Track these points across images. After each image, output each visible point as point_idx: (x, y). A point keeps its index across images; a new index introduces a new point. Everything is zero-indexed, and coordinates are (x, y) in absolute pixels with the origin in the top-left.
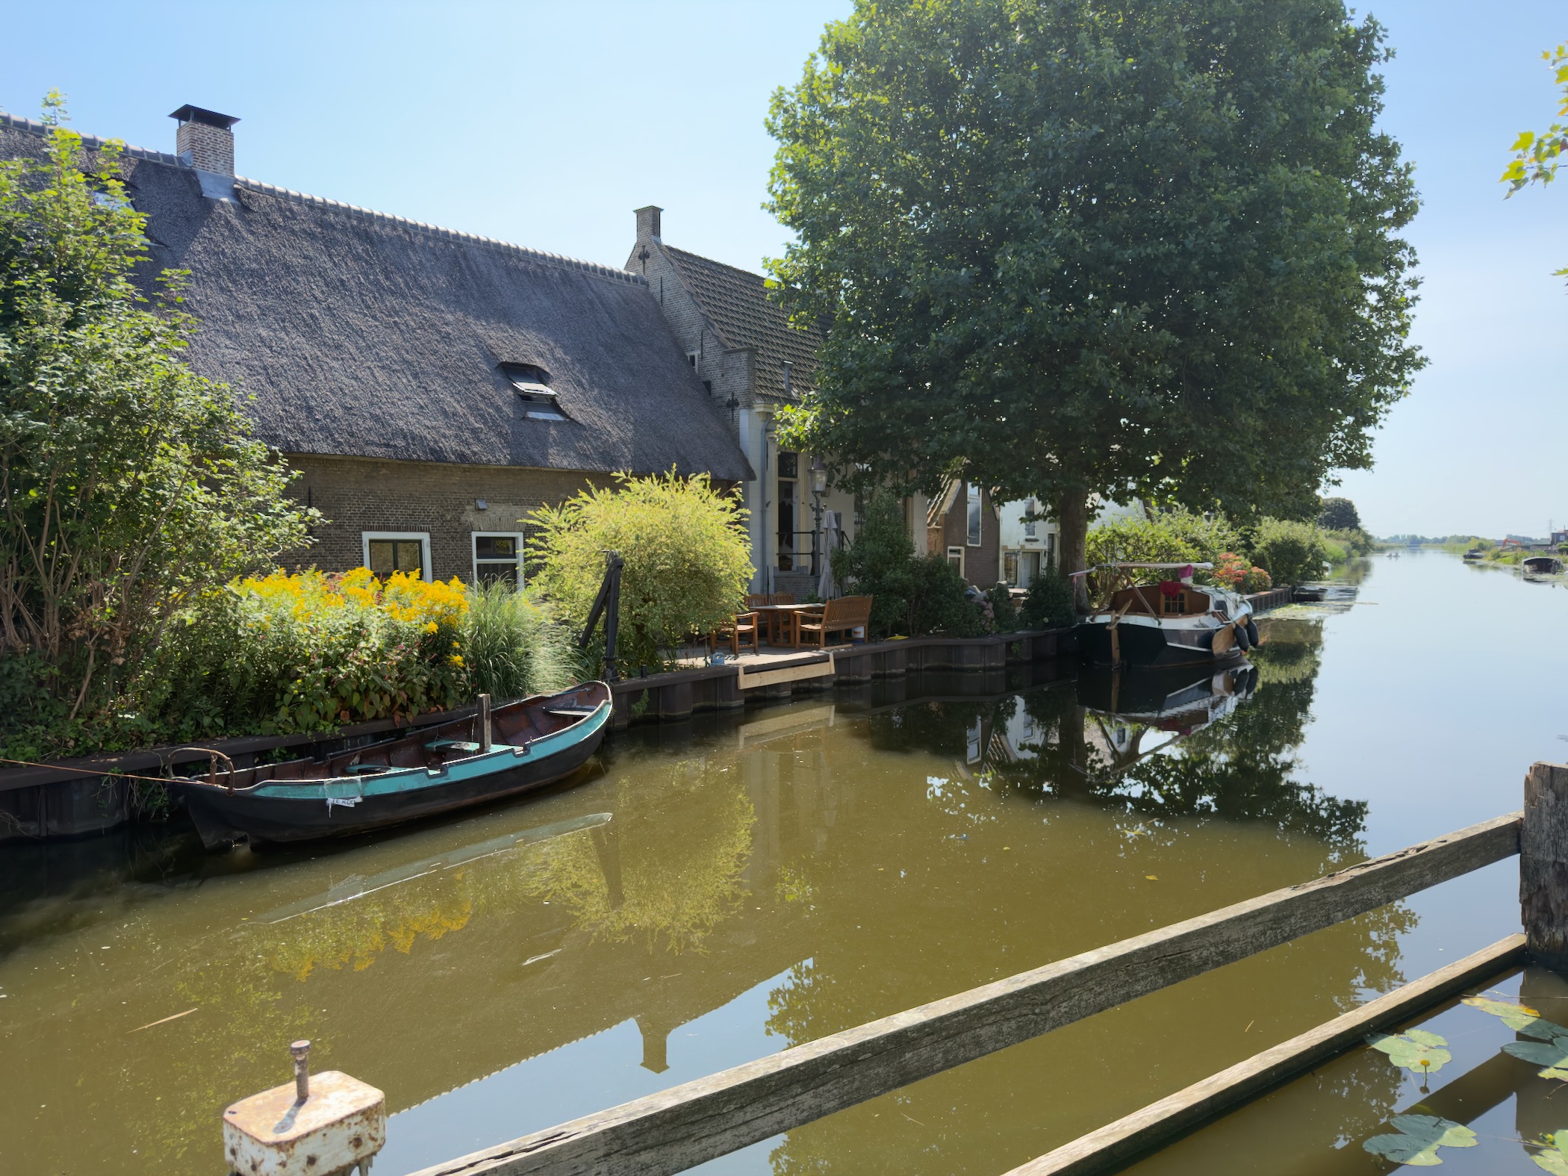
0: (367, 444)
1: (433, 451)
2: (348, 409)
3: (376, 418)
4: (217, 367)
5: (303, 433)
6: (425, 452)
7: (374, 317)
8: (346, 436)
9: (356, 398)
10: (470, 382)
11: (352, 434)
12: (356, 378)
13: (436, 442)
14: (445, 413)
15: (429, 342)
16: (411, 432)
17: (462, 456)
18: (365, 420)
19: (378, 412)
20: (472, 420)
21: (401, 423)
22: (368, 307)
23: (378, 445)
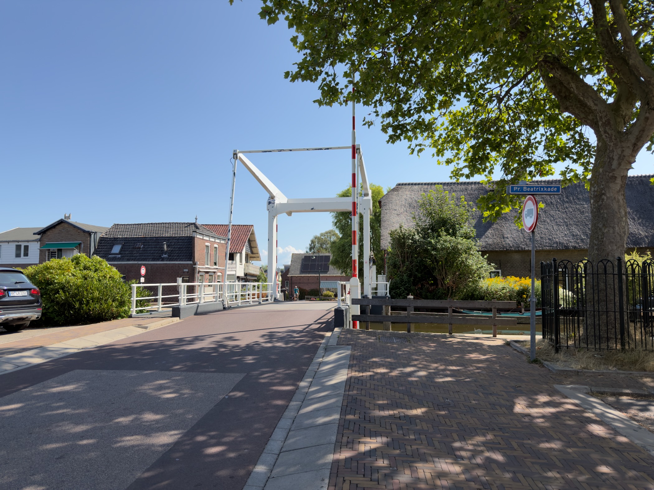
0: (545, 246)
1: (565, 246)
2: (541, 238)
3: (549, 239)
4: (509, 232)
5: (527, 245)
6: (562, 247)
7: (559, 211)
8: (539, 245)
9: (545, 234)
10: (586, 225)
11: (541, 244)
12: (547, 229)
13: (567, 244)
14: (573, 235)
15: (575, 215)
16: (560, 242)
17: (575, 247)
18: (546, 240)
19: (551, 237)
20: (582, 236)
21: (557, 240)
22: (558, 208)
23: (548, 246)
